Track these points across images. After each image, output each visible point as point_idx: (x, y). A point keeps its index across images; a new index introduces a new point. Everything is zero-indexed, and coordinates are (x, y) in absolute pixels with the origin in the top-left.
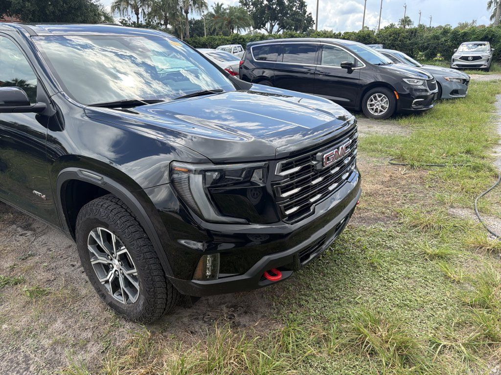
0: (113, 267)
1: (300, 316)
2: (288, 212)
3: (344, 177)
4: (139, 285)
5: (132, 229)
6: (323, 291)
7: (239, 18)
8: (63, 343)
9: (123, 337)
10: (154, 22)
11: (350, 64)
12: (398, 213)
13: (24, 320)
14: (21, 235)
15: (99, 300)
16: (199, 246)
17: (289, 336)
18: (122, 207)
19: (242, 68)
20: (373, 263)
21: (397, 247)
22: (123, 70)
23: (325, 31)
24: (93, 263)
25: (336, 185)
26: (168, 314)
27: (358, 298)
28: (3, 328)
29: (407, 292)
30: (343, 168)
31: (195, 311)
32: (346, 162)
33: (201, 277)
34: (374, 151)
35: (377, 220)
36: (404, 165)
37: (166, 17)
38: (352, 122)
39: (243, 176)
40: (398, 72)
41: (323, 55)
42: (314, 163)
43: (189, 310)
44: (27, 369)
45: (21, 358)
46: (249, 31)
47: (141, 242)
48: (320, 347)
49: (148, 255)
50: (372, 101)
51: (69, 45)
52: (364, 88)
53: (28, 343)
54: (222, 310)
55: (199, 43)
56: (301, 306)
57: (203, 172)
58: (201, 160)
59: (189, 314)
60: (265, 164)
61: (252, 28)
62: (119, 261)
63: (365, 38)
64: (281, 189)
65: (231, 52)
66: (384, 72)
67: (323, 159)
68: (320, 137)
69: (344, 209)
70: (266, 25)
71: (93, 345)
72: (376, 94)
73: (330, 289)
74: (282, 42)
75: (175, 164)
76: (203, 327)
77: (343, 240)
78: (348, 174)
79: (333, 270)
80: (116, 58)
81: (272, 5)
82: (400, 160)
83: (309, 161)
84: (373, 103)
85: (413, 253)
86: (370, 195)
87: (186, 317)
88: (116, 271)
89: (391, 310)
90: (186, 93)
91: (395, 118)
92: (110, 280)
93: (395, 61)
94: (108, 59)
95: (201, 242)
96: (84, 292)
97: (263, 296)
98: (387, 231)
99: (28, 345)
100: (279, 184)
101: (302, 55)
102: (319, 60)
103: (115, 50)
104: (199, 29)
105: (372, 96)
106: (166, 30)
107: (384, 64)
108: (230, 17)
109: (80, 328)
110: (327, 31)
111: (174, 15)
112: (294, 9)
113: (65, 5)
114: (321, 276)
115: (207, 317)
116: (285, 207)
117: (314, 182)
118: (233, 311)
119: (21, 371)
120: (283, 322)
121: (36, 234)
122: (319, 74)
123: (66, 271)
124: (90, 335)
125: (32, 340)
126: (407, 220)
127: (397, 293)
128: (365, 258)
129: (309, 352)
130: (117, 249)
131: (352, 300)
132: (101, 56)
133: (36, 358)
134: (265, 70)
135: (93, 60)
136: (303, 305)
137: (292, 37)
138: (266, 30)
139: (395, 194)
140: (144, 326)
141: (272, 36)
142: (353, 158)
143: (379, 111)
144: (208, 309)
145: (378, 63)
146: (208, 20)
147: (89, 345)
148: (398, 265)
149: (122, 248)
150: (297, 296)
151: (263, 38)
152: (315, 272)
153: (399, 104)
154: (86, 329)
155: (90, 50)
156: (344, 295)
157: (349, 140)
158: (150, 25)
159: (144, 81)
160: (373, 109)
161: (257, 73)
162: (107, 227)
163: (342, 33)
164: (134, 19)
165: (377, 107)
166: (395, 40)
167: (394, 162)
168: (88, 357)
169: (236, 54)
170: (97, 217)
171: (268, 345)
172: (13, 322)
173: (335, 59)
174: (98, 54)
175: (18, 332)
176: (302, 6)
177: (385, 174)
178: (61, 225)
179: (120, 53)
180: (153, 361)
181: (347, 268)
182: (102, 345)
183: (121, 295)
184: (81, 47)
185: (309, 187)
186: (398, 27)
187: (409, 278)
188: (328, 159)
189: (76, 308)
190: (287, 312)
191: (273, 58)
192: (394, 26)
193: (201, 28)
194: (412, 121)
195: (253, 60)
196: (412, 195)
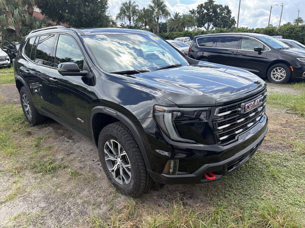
0: (117, 163)
1: (225, 203)
2: (221, 139)
3: (258, 119)
4: (131, 174)
5: (130, 142)
6: (240, 189)
7: (189, 21)
8: (88, 203)
9: (120, 203)
10: (139, 25)
11: (260, 49)
12: (291, 145)
13: (68, 187)
14: (67, 142)
15: (107, 181)
16: (166, 154)
17: (218, 214)
18: (125, 129)
19: (190, 51)
20: (274, 175)
21: (291, 166)
22: (122, 51)
23: (243, 28)
24: (106, 159)
25: (252, 123)
26: (145, 193)
27: (263, 196)
28: (58, 191)
29: (297, 196)
30: (257, 114)
31: (160, 193)
32: (259, 110)
33: (167, 173)
34: (275, 104)
35: (277, 148)
36: (296, 114)
37: (146, 21)
38: (263, 85)
39: (195, 115)
40: (293, 54)
41: (242, 43)
42: (240, 109)
43: (157, 192)
44: (70, 214)
45: (66, 208)
46: (194, 28)
47: (134, 149)
48: (238, 224)
49: (138, 157)
50: (274, 72)
51: (95, 39)
52: (269, 64)
53: (70, 200)
54: (176, 194)
55: (164, 36)
56: (225, 197)
57: (172, 112)
58: (171, 105)
59: (157, 194)
60: (209, 109)
61: (196, 27)
62: (121, 159)
63: (270, 32)
64: (218, 124)
65: (183, 41)
66: (283, 53)
67: (245, 107)
68: (242, 93)
69: (256, 140)
70: (205, 25)
71: (104, 206)
72: (277, 68)
73: (245, 189)
74: (216, 35)
75: (156, 106)
76: (165, 203)
77: (254, 159)
78: (260, 117)
79: (247, 178)
80: (119, 45)
81: (210, 13)
82: (294, 110)
83: (236, 108)
84: (275, 73)
85: (302, 171)
86: (272, 132)
87: (155, 196)
88: (118, 165)
89: (286, 206)
90: (161, 66)
91: (290, 83)
92: (115, 170)
93: (291, 46)
94: (114, 46)
95: (168, 152)
96: (99, 176)
97: (201, 189)
98: (283, 155)
99: (70, 201)
100: (217, 121)
101: (228, 43)
102: (239, 46)
103: (118, 41)
104: (164, 28)
105: (274, 69)
106: (146, 29)
107: (284, 49)
108: (183, 21)
109: (97, 195)
110: (244, 28)
111: (150, 21)
112: (223, 15)
113: (92, 17)
114: (239, 181)
115: (168, 197)
116: (220, 135)
117: (239, 121)
118: (183, 196)
119: (67, 215)
120: (214, 206)
121: (74, 142)
122: (240, 55)
123: (90, 163)
124: (102, 200)
125: (72, 199)
126: (298, 149)
127: (290, 196)
128: (268, 172)
129: (231, 225)
130: (120, 152)
131: (259, 197)
132: (111, 44)
133: (74, 209)
134: (204, 52)
135: (107, 46)
136: (227, 197)
137: (221, 32)
138: (205, 28)
139: (290, 132)
140: (132, 198)
141: (209, 32)
142: (264, 107)
143: (279, 79)
144: (168, 193)
145: (279, 48)
146: (170, 22)
147: (102, 206)
148: (291, 178)
149: (123, 152)
150: (223, 191)
151: (203, 33)
152: (235, 178)
153: (293, 74)
154: (100, 197)
155: (106, 41)
156: (254, 193)
157: (262, 96)
158: (137, 26)
159: (133, 58)
160: (275, 77)
161: (200, 54)
162: (116, 140)
163: (255, 29)
164: (128, 23)
165: (278, 76)
166: (291, 32)
167: (289, 112)
168: (101, 212)
169: (185, 42)
170: (112, 134)
171: (205, 218)
172: (63, 188)
173: (249, 45)
174: (109, 43)
175: (65, 194)
176: (228, 13)
177: (283, 119)
178: (90, 137)
179: (121, 42)
180: (136, 219)
181: (256, 177)
182: (108, 206)
183: (120, 179)
184: (101, 39)
185: (235, 124)
186: (293, 25)
187: (299, 187)
188: (248, 107)
189: (95, 184)
190: (217, 200)
191: (209, 45)
192: (290, 23)
193: (165, 28)
194: (302, 86)
195: (197, 46)
196: (302, 134)
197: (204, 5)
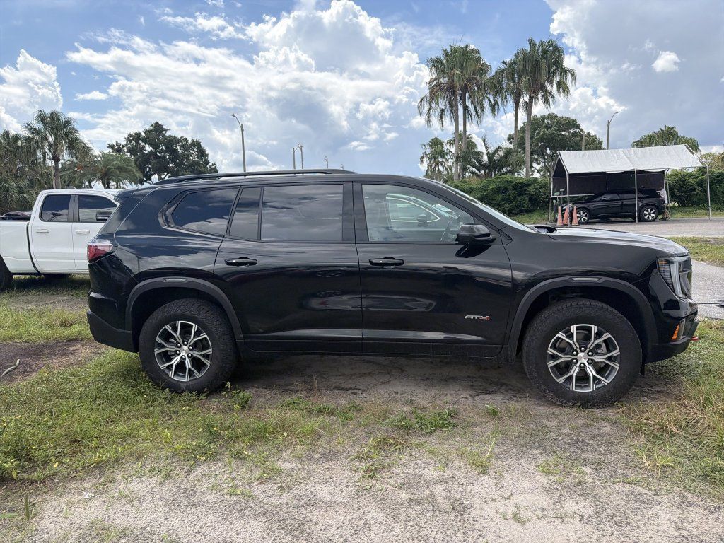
0: (577, 361)
4: (619, 363)
24: (550, 366)
62: (589, 352)
70: (152, 178)
81: (160, 153)
88: (581, 363)
92: (574, 374)
108: (105, 168)
112: (191, 158)
130: (595, 339)
149: (604, 336)
176: (202, 156)
197: (143, 135)
